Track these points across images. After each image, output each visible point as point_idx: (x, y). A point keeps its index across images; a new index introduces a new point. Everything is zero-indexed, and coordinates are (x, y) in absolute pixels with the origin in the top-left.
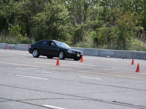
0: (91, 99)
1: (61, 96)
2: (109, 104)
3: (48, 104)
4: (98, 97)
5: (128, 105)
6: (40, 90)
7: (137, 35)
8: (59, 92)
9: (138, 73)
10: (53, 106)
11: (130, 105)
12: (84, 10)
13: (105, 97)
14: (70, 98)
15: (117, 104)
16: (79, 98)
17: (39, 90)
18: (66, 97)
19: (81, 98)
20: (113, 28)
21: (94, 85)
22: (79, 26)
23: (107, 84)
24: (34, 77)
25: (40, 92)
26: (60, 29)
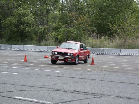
0: (54, 90)
1: (28, 88)
2: (70, 93)
3: (17, 96)
4: (60, 87)
5: (86, 94)
7: (90, 35)
8: (27, 84)
9: (93, 66)
10: (21, 97)
11: (87, 94)
12: (46, 15)
13: (66, 87)
14: (36, 89)
15: (77, 93)
16: (44, 89)
17: (9, 83)
18: (32, 89)
19: (45, 89)
20: (71, 29)
21: (57, 77)
22: (42, 28)
23: (67, 76)
24: (5, 72)
25: (10, 85)
26: (27, 31)
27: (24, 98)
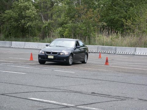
0: (71, 91)
1: (42, 89)
3: (32, 97)
5: (107, 96)
9: (107, 66)
12: (51, 8)
13: (84, 89)
17: (20, 84)
19: (61, 91)
22: (46, 23)
23: (82, 77)
25: (22, 86)
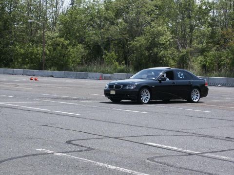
0: (200, 135)
1: (165, 132)
2: (221, 141)
3: (150, 142)
4: (208, 132)
6: (141, 125)
8: (163, 128)
10: (156, 143)
12: (190, 32)
13: (217, 133)
14: (175, 134)
15: (231, 141)
16: (186, 134)
17: (139, 125)
18: (170, 133)
19: (188, 135)
20: (224, 52)
21: (204, 119)
22: (184, 51)
23: (218, 118)
24: (134, 110)
25: (141, 128)
26: (162, 55)
27: (160, 145)
